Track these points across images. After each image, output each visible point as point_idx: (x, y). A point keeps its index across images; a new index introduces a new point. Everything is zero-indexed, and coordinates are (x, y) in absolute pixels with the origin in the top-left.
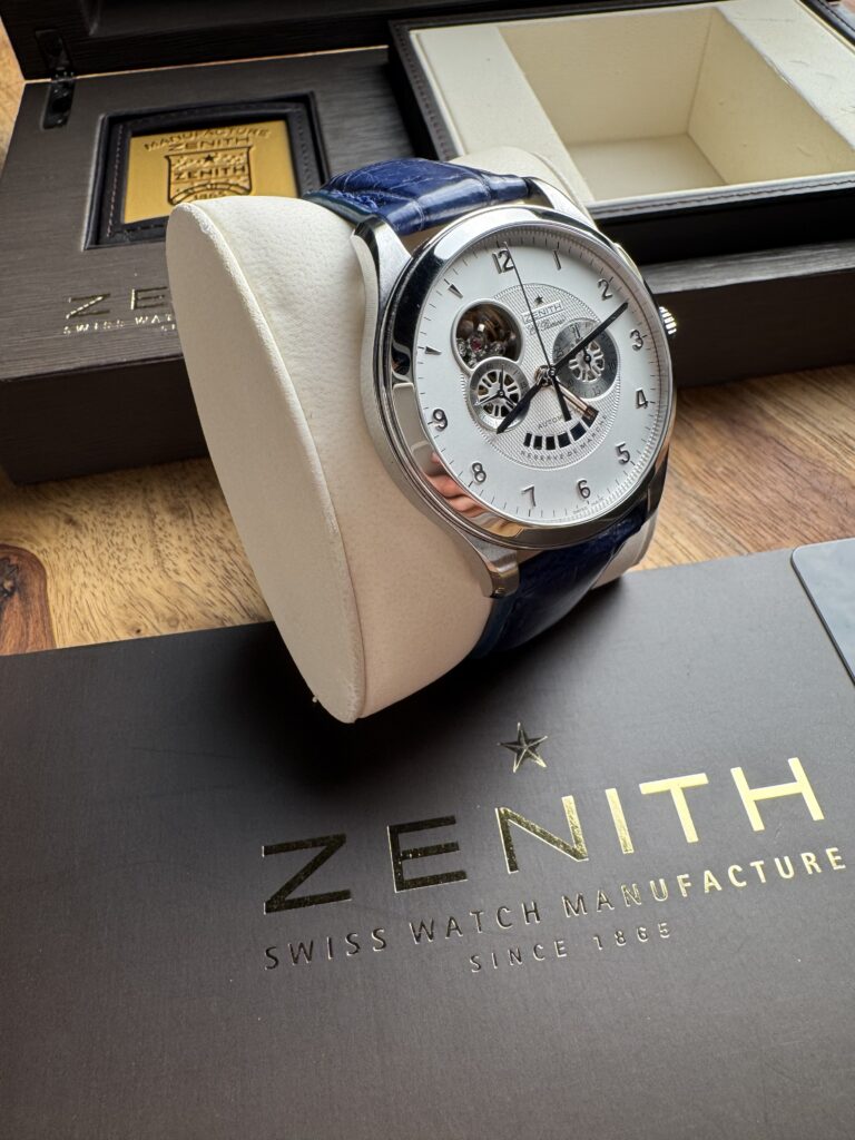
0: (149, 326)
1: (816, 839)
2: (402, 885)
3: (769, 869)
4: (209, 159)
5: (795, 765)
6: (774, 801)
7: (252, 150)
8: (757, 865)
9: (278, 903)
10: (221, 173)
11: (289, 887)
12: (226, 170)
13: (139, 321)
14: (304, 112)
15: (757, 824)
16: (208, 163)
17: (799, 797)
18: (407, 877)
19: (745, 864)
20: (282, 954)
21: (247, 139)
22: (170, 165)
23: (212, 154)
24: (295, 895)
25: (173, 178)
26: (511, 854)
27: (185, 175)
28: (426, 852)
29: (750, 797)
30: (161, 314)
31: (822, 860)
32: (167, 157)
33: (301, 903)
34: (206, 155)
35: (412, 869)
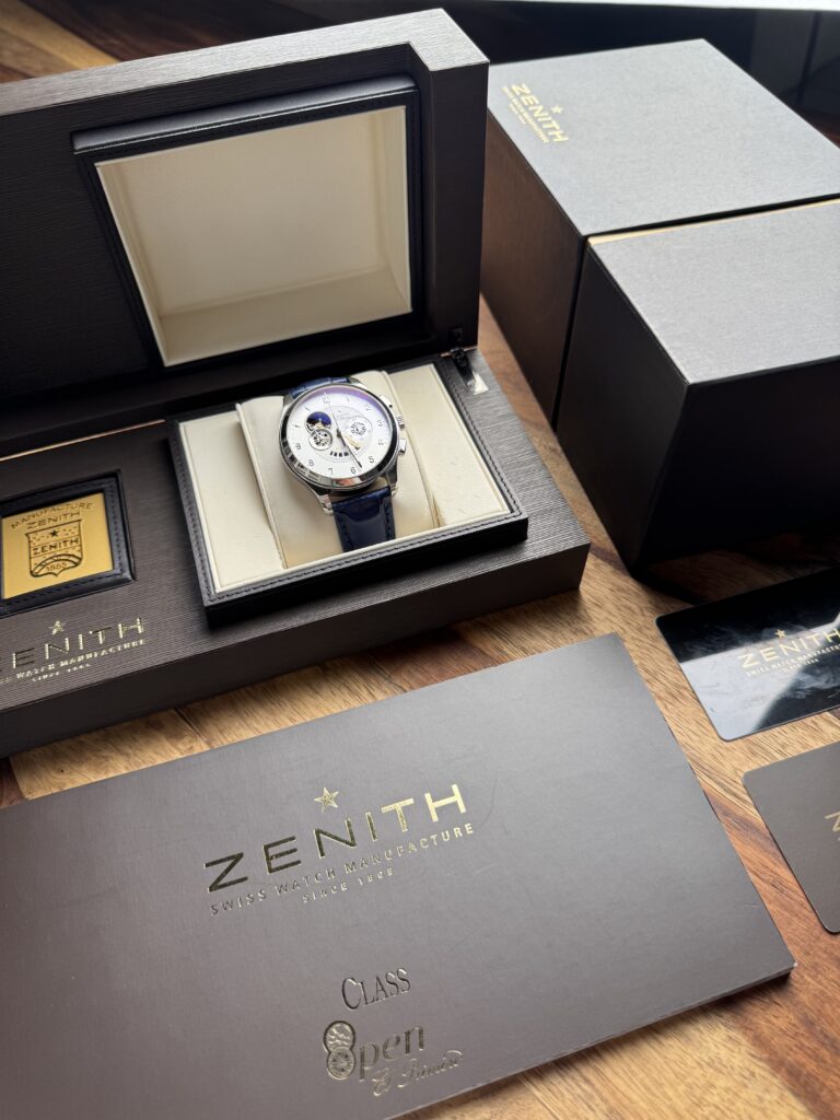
0: (25, 679)
1: (460, 820)
2: (271, 871)
3: (439, 839)
4: (54, 534)
5: (455, 788)
6: (444, 807)
7: (82, 523)
8: (433, 837)
9: (214, 887)
10: (62, 545)
11: (219, 879)
12: (65, 542)
13: (19, 676)
14: (115, 485)
15: (435, 818)
16: (54, 538)
17: (455, 804)
18: (273, 866)
19: (428, 838)
20: (219, 907)
21: (78, 513)
22: (30, 542)
23: (56, 529)
24: (222, 882)
25: (32, 552)
26: (321, 849)
27: (40, 550)
28: (281, 855)
29: (432, 806)
30: (31, 670)
31: (463, 830)
32: (27, 535)
33: (225, 885)
34: (51, 531)
35: (275, 863)
